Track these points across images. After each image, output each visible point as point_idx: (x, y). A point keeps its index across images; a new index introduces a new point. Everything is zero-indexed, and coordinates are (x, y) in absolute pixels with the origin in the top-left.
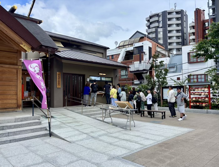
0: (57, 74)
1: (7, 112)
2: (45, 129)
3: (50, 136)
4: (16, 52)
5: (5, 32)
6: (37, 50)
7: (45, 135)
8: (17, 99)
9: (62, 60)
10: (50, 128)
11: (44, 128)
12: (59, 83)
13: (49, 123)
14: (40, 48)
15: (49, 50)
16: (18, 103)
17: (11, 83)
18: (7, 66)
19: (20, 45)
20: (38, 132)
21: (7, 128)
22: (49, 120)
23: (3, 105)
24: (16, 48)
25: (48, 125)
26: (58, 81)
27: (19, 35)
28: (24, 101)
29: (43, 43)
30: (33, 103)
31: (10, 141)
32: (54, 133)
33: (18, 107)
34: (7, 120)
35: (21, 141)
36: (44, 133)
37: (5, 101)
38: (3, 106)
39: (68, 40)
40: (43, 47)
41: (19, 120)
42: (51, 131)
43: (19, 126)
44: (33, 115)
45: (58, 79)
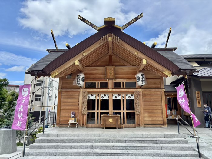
0: (196, 93)
1: (156, 128)
2: (193, 149)
3: (200, 158)
4: (159, 78)
5: (151, 64)
6: (176, 74)
7: (194, 155)
8: (163, 117)
9: (201, 79)
10: (198, 149)
11: (192, 147)
12: (199, 102)
13: (197, 143)
14: (178, 72)
15: (187, 72)
16: (164, 120)
17: (157, 104)
18: (154, 90)
19: (163, 72)
20: (187, 151)
21: (159, 142)
22: (197, 140)
23: (153, 121)
24: (159, 75)
25: (197, 146)
26: (197, 100)
27: (161, 65)
28: (168, 118)
29: (181, 67)
30: (178, 122)
31: (165, 155)
32: (203, 155)
33: (164, 124)
34: (158, 135)
35: (173, 156)
36: (193, 153)
37: (154, 119)
38: (153, 123)
39: (203, 58)
40: (182, 70)
41: (168, 136)
42: (200, 152)
43: (168, 141)
44: (179, 134)
45: (197, 98)
